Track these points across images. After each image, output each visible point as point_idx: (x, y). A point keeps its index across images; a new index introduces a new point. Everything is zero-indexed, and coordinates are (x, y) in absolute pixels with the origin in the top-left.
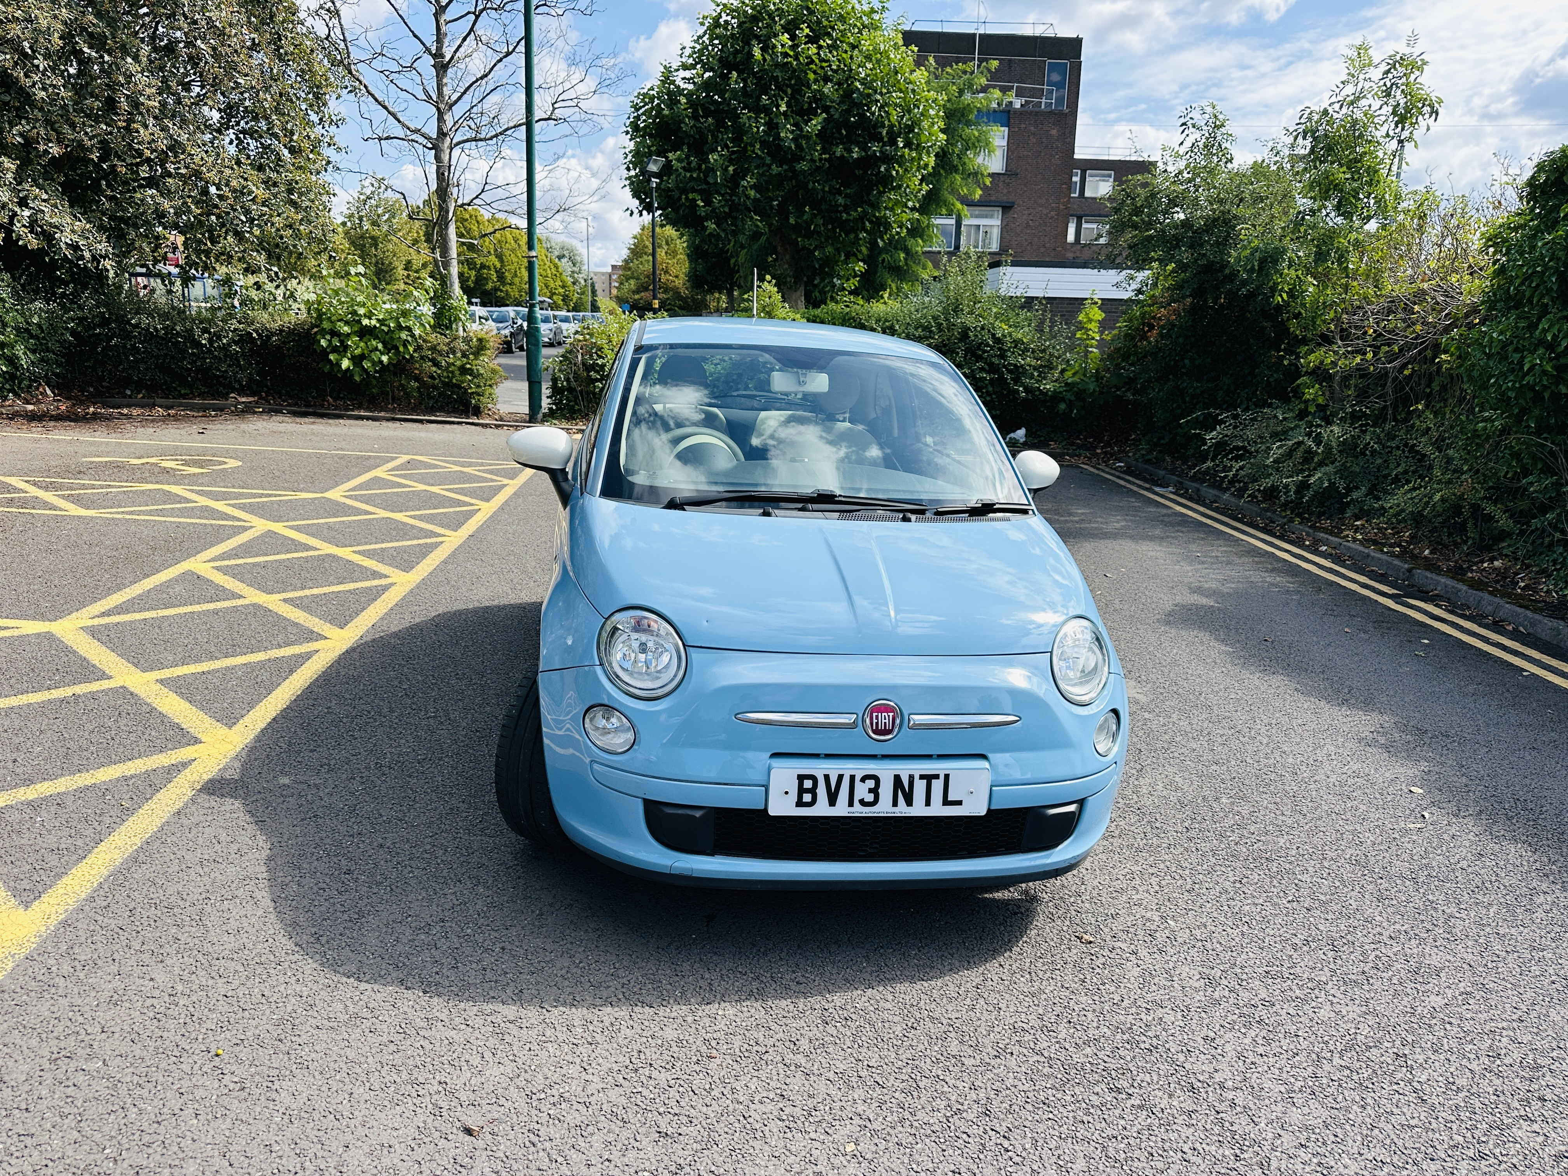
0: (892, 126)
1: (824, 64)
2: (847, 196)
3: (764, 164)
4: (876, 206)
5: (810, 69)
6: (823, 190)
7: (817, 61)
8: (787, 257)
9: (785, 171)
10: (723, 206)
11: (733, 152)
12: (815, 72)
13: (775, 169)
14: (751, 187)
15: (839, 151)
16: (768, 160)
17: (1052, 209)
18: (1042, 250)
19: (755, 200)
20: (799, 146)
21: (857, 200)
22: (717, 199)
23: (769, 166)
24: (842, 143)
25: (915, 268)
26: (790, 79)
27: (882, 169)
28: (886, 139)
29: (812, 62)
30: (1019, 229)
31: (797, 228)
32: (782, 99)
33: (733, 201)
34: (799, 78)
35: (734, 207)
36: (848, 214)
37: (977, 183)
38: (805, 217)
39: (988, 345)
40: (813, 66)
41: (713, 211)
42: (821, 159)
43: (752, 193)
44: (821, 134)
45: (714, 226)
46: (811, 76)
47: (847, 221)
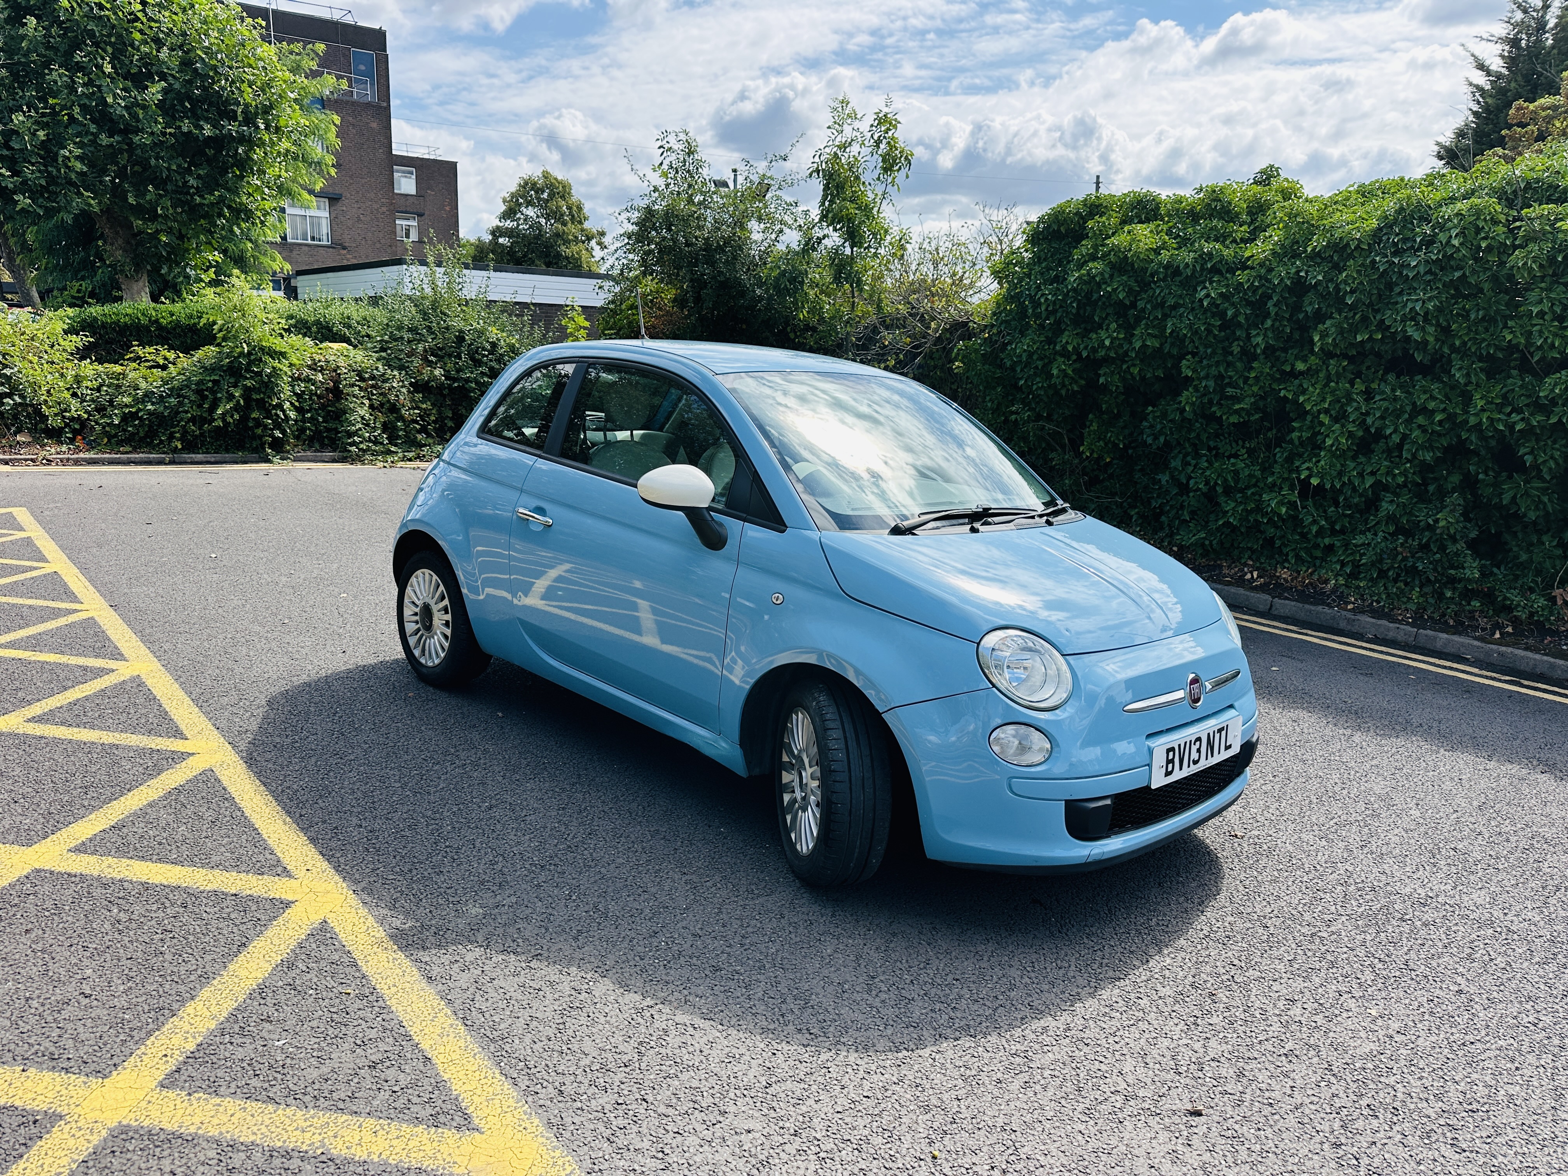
0: (247, 105)
1: (153, 24)
2: (199, 177)
3: (88, 133)
4: (235, 192)
5: (135, 28)
6: (168, 169)
7: (144, 20)
8: (120, 241)
9: (118, 142)
10: (37, 178)
11: (43, 115)
12: (141, 32)
13: (104, 139)
14: (77, 158)
15: (186, 126)
16: (93, 128)
17: (383, 205)
18: (378, 245)
19: (82, 174)
20: (134, 116)
21: (210, 184)
22: (28, 171)
23: (96, 135)
24: (188, 118)
25: (262, 259)
26: (109, 35)
27: (240, 151)
28: (240, 119)
29: (137, 19)
30: (350, 223)
31: (138, 210)
32: (103, 59)
33: (49, 173)
34: (119, 36)
35: (52, 180)
36: (202, 197)
37: (320, 173)
38: (148, 198)
39: (484, 349)
40: (138, 24)
41: (24, 182)
42: (164, 134)
43: (78, 166)
44: (161, 105)
45: (28, 201)
46: (137, 36)
47: (201, 205)
